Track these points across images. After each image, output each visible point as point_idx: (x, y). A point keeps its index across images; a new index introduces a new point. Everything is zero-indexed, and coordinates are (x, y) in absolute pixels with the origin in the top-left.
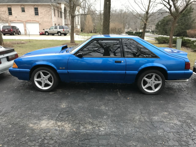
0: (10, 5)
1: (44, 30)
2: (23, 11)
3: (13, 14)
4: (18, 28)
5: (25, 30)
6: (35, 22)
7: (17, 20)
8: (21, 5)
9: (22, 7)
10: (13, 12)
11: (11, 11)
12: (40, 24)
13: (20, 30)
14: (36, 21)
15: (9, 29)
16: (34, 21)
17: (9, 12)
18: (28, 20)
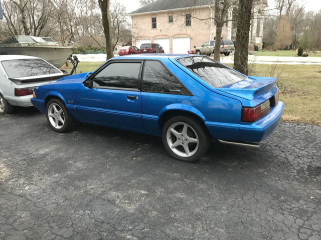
0: (155, 14)
1: (195, 47)
2: (171, 21)
3: (157, 26)
4: (161, 46)
5: (171, 49)
6: (185, 36)
7: (162, 35)
8: (168, 13)
9: (170, 15)
10: (158, 24)
11: (156, 22)
12: (191, 39)
13: (164, 49)
14: (186, 34)
15: (148, 49)
16: (184, 34)
17: (153, 24)
18: (176, 33)
